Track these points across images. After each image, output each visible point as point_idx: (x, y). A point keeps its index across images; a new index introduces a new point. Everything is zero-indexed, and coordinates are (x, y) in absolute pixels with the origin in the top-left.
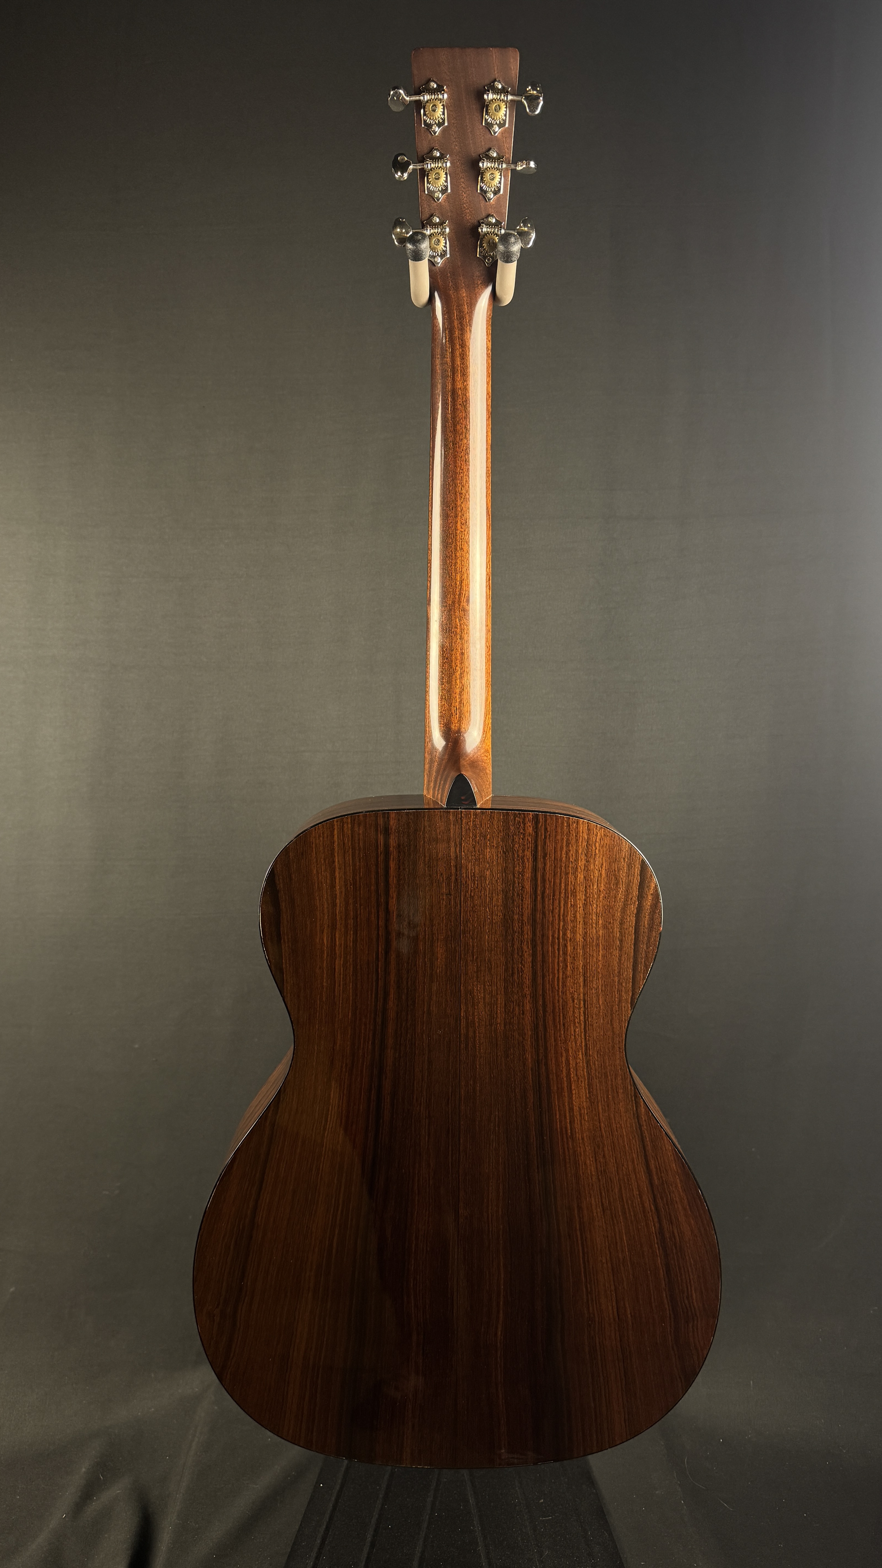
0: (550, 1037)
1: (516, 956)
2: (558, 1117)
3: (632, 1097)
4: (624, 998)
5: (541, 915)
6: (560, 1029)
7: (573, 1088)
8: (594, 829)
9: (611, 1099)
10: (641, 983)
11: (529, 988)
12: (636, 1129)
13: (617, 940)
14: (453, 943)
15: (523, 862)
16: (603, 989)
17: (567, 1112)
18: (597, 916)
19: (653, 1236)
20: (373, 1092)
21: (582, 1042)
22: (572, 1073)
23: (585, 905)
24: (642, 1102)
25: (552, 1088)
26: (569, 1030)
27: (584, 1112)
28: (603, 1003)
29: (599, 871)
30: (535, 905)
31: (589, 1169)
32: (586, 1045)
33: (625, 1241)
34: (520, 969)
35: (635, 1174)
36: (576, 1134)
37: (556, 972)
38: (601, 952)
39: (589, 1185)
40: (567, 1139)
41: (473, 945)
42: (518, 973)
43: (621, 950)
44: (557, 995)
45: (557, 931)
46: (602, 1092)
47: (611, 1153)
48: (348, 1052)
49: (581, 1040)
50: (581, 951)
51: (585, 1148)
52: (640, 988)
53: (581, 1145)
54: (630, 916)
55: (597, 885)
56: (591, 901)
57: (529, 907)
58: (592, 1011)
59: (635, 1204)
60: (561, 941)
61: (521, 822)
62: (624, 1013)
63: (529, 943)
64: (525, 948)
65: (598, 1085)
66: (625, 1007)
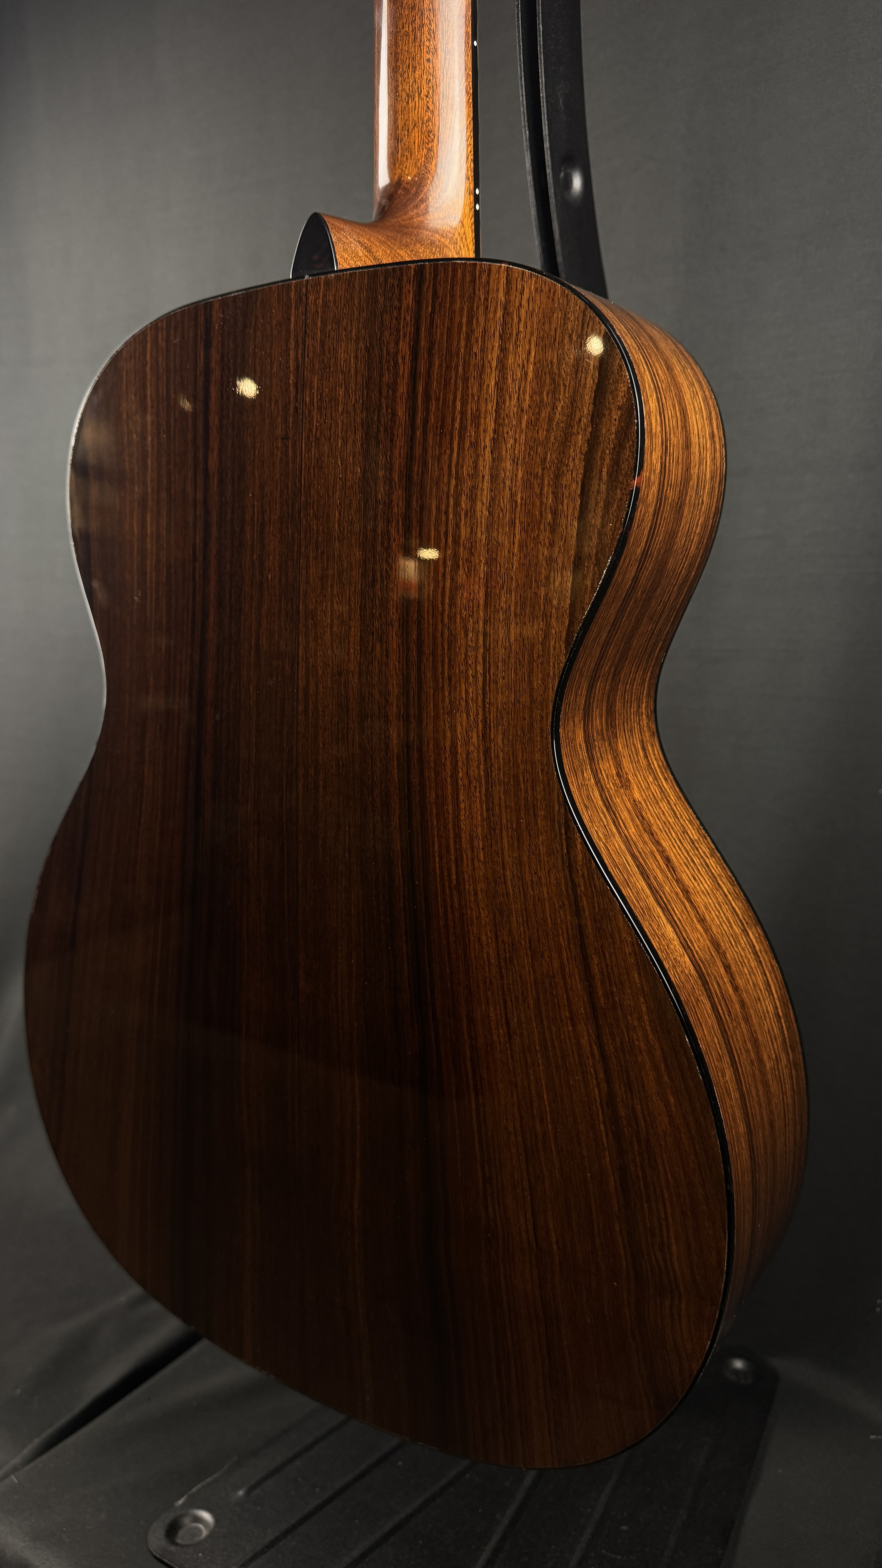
0: (427, 699)
1: (379, 548)
2: (436, 848)
3: (560, 828)
4: (554, 631)
5: (421, 466)
6: (443, 687)
7: (462, 798)
8: (519, 279)
9: (523, 826)
10: (587, 600)
11: (397, 608)
12: (567, 890)
13: (548, 511)
14: (289, 526)
15: (396, 363)
16: (518, 612)
17: (452, 841)
18: (513, 461)
19: (597, 1107)
21: (478, 714)
22: (460, 770)
23: (494, 440)
24: (579, 840)
25: (428, 795)
26: (458, 690)
27: (479, 844)
28: (516, 640)
29: (523, 366)
30: (412, 449)
31: (485, 951)
32: (485, 720)
33: (547, 1103)
34: (384, 574)
35: (564, 976)
36: (464, 884)
37: (440, 578)
38: (518, 536)
39: (485, 982)
40: (451, 889)
41: (317, 530)
42: (382, 581)
43: (553, 530)
44: (440, 623)
45: (444, 498)
46: (508, 810)
47: (522, 929)
49: (477, 710)
50: (484, 537)
51: (480, 912)
52: (584, 609)
53: (472, 906)
54: (574, 460)
55: (518, 399)
56: (505, 431)
57: (402, 452)
58: (497, 655)
59: (564, 1035)
60: (451, 516)
61: (396, 286)
62: (552, 660)
63: (400, 522)
64: (393, 532)
65: (502, 797)
66: (554, 649)
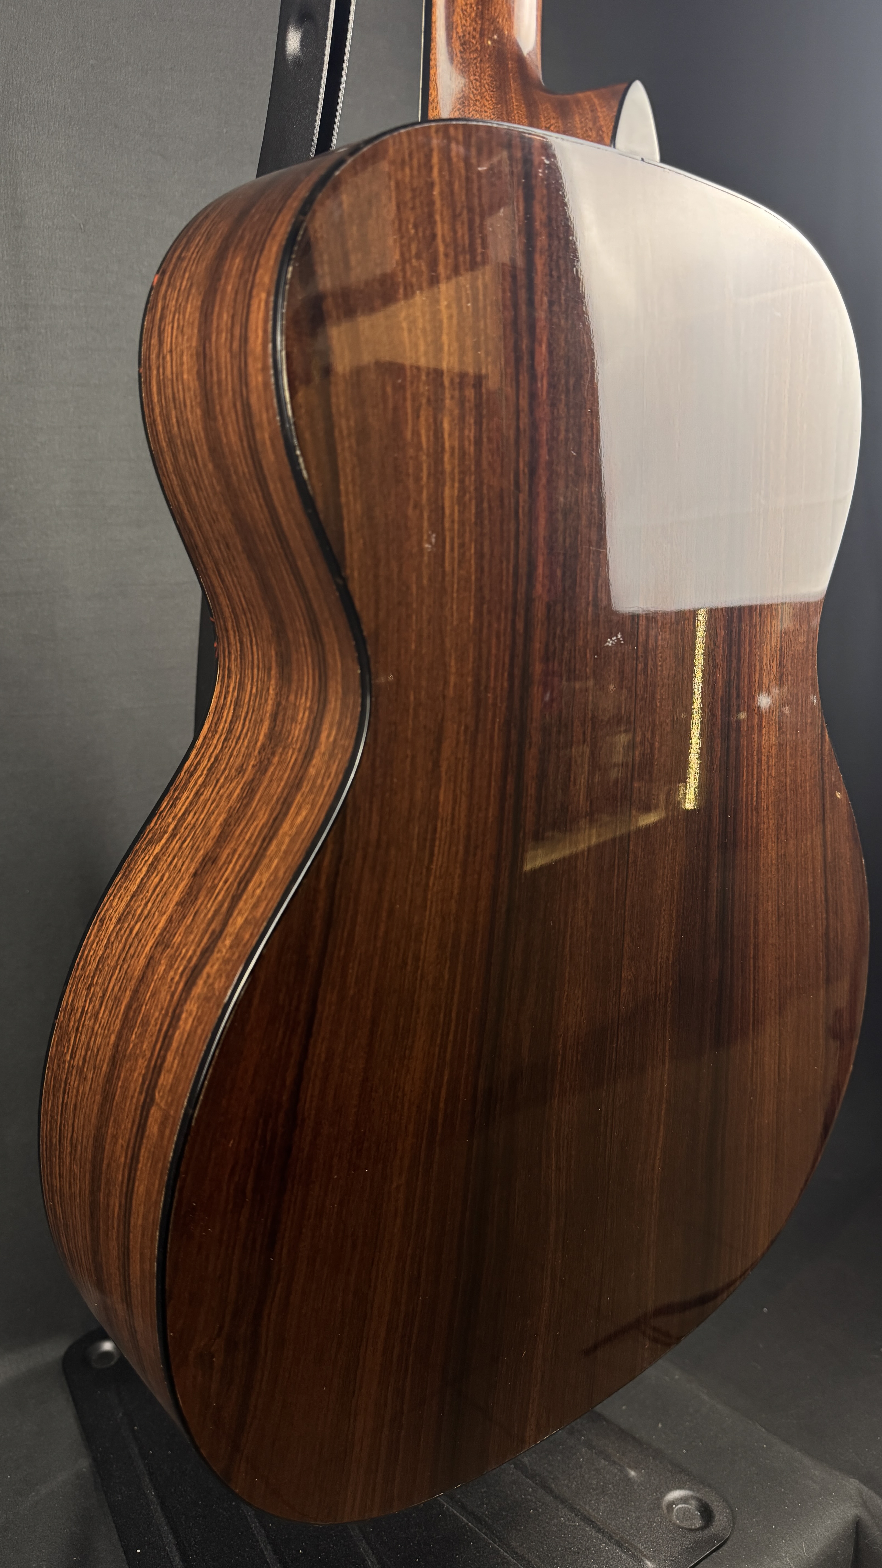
20: (509, 779)
27: (772, 762)
31: (770, 856)
36: (761, 802)
39: (767, 883)
40: (752, 811)
47: (792, 824)
48: (469, 699)
51: (769, 823)
53: (765, 820)
